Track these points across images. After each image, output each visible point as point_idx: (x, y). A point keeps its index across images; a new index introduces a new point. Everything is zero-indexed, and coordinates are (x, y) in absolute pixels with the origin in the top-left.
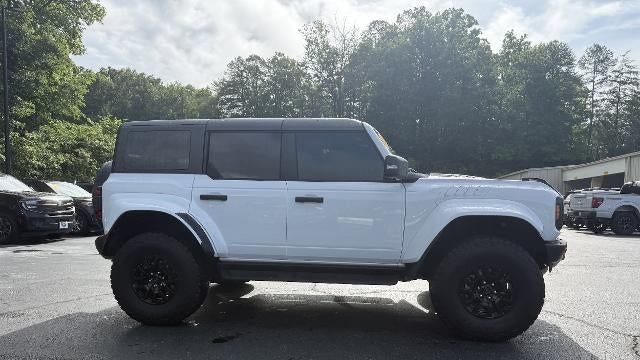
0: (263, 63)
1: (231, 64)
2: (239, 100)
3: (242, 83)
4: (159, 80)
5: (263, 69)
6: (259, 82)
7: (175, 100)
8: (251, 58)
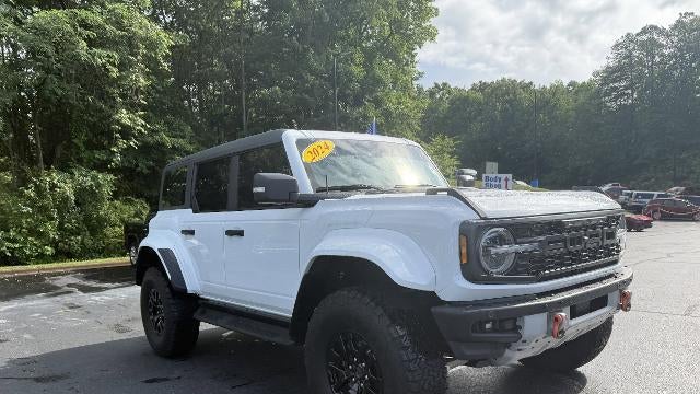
0: (661, 32)
1: (617, 45)
2: (626, 88)
3: (631, 65)
4: (531, 83)
5: (662, 41)
6: (657, 59)
7: (547, 102)
8: (644, 31)
